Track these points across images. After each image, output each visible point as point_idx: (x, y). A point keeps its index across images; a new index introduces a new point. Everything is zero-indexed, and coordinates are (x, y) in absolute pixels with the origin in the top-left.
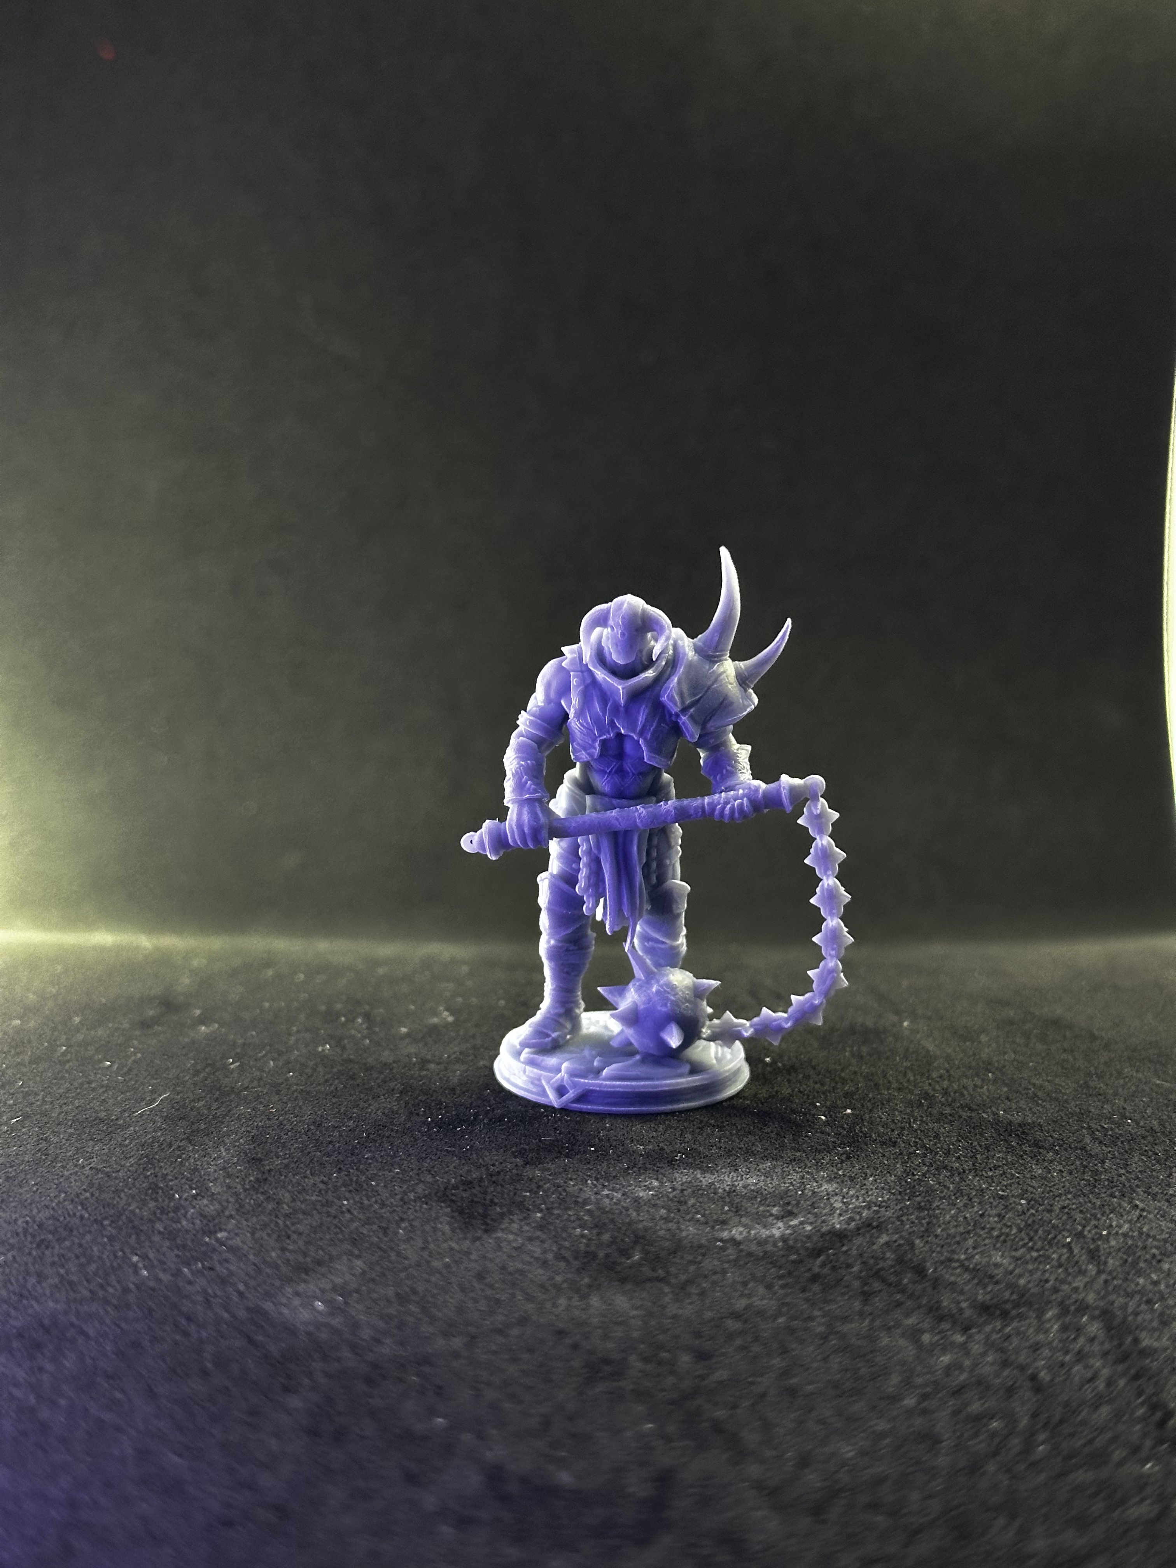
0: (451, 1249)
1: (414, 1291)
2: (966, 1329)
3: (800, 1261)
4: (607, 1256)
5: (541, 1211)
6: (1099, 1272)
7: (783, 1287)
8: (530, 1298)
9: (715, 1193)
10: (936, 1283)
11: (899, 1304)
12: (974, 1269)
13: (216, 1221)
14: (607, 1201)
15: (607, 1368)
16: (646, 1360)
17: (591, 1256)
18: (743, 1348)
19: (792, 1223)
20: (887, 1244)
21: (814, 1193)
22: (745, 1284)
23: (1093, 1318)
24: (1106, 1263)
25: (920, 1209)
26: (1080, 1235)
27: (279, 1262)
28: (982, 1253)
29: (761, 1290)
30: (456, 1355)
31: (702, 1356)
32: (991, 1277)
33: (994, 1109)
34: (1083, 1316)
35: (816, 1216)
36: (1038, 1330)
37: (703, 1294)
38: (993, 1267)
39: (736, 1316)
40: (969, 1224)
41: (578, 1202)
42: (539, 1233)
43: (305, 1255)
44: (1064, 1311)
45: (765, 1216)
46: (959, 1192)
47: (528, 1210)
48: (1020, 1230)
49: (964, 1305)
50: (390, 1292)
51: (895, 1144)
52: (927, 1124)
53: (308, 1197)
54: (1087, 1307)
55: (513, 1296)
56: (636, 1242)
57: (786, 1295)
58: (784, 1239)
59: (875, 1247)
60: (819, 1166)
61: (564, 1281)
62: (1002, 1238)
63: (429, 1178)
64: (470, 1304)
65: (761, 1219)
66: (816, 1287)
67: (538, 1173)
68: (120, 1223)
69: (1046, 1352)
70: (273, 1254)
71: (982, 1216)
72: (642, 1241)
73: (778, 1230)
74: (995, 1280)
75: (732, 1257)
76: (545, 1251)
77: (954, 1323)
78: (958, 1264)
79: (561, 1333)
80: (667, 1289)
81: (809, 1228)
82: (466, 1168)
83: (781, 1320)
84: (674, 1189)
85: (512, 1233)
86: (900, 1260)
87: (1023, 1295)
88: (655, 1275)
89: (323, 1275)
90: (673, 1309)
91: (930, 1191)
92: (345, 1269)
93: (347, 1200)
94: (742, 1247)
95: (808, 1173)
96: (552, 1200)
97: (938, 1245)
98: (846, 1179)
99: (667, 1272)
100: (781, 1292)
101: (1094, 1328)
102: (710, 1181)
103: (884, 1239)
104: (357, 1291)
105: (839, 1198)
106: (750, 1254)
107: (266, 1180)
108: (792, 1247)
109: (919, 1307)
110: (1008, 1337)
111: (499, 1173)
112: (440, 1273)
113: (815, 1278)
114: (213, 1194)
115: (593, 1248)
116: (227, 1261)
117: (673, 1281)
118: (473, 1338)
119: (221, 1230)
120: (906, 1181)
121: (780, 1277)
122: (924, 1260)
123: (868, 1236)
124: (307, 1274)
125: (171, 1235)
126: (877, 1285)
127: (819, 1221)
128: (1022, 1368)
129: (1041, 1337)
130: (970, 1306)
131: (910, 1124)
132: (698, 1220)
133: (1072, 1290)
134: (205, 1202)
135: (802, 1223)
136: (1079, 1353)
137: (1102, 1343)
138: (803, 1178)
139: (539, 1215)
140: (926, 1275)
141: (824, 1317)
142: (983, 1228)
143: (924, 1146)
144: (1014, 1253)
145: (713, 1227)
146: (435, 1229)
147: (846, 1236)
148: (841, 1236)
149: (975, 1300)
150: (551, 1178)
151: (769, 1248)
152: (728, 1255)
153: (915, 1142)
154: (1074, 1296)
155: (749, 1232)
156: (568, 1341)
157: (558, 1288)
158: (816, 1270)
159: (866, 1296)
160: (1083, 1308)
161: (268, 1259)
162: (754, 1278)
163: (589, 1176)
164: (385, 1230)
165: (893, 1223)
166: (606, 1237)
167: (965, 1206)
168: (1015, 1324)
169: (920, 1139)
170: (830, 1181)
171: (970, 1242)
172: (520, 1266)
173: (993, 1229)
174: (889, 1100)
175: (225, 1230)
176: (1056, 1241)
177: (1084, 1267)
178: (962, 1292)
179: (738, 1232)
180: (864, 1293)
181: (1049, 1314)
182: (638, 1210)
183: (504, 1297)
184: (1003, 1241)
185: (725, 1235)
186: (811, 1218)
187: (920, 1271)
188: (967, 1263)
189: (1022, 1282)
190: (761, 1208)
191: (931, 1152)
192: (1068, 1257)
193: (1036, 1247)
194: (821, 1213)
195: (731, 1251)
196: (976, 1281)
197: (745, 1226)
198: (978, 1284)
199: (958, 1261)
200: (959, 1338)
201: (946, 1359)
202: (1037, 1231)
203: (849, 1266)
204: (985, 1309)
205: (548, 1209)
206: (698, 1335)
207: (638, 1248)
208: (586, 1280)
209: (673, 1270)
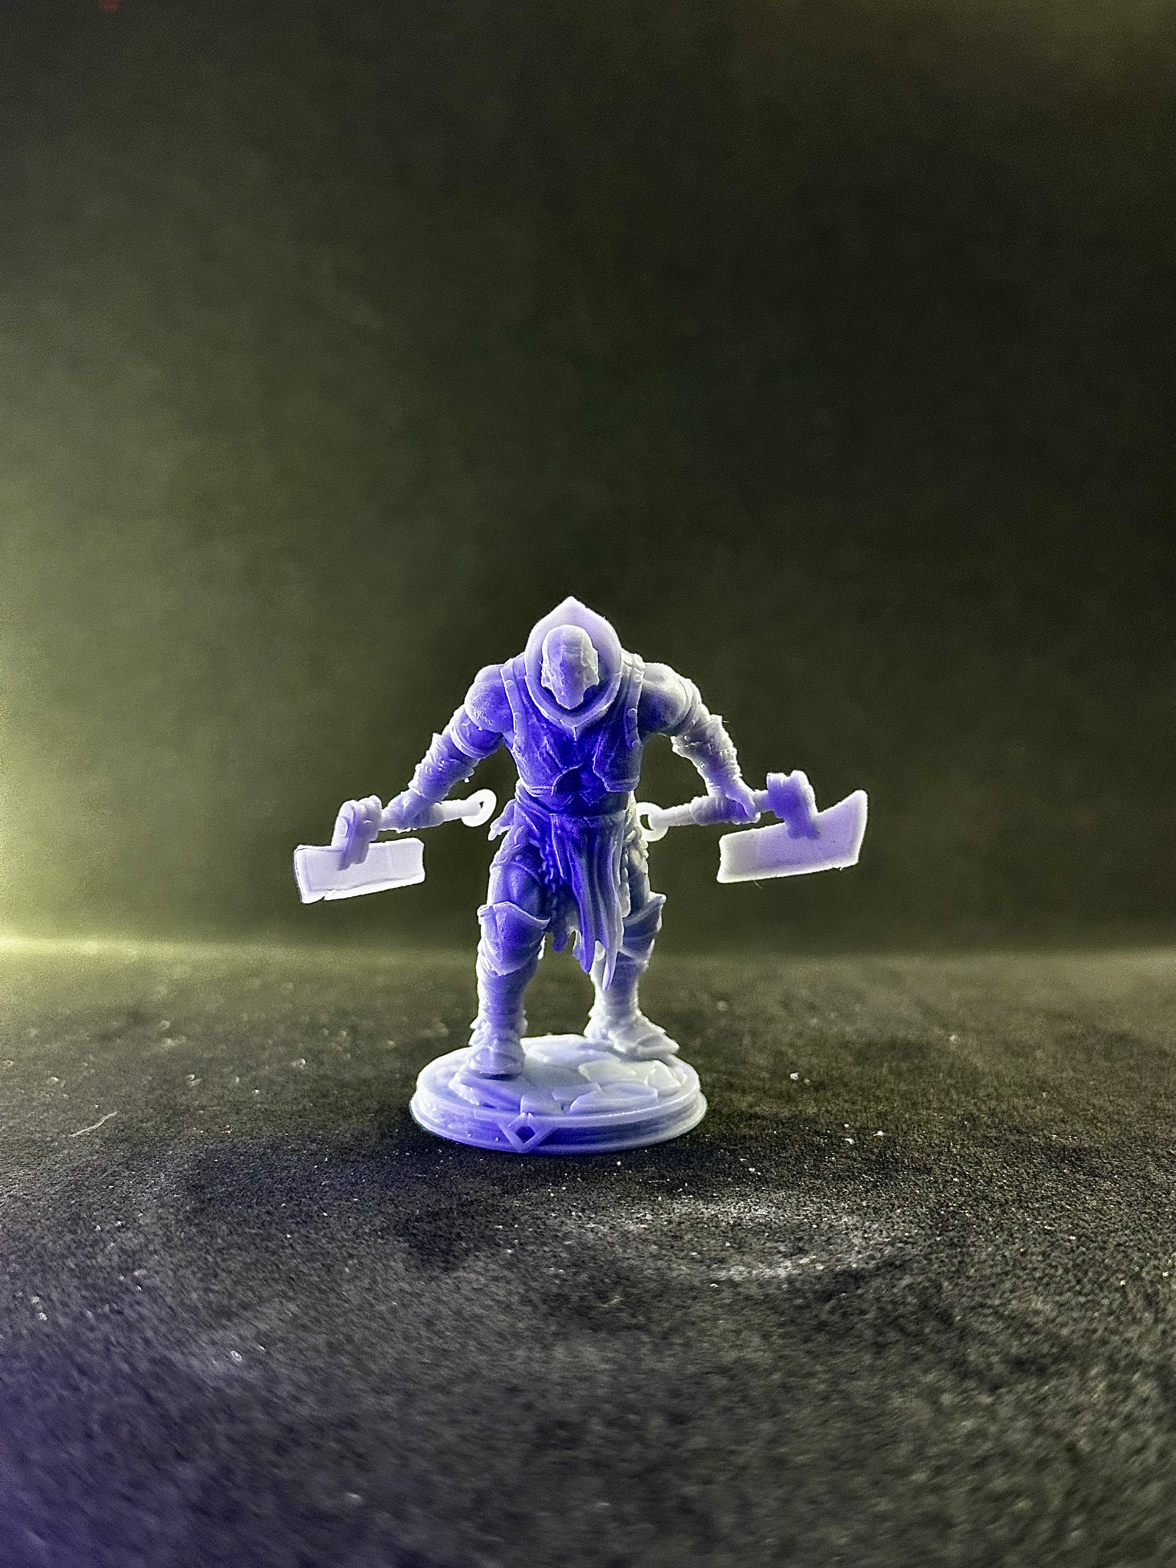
0: (401, 1290)
1: (349, 1340)
2: (994, 1388)
3: (807, 1306)
4: (582, 1299)
5: (513, 1246)
6: (1157, 1321)
7: (783, 1336)
8: (483, 1348)
9: (717, 1227)
10: (964, 1334)
11: (916, 1358)
12: (1009, 1316)
13: (137, 1257)
14: (591, 1235)
15: (563, 1434)
16: (610, 1423)
17: (561, 1298)
18: (727, 1410)
19: (801, 1262)
20: (910, 1287)
21: (831, 1226)
22: (738, 1332)
23: (1146, 1376)
24: (1165, 1310)
25: (952, 1245)
26: (1137, 1277)
27: (200, 1306)
28: (1020, 1298)
29: (756, 1340)
30: (386, 1416)
31: (677, 1419)
32: (1029, 1326)
33: (1046, 1132)
34: (1135, 1373)
35: (831, 1253)
36: (1081, 1389)
37: (687, 1345)
38: (1031, 1315)
39: (723, 1371)
40: (1007, 1264)
41: (557, 1236)
42: (506, 1273)
43: (231, 1296)
44: (1113, 1366)
45: (770, 1254)
46: (999, 1227)
47: (498, 1245)
48: (1067, 1271)
49: (995, 1359)
50: (320, 1340)
51: (929, 1171)
52: (968, 1149)
53: (247, 1230)
54: (1140, 1362)
55: (464, 1346)
56: (616, 1283)
57: (784, 1347)
58: (790, 1280)
59: (895, 1290)
60: (840, 1196)
61: (527, 1329)
62: (1045, 1281)
63: (391, 1209)
64: (412, 1356)
65: (765, 1257)
66: (821, 1338)
67: (517, 1203)
68: (28, 1259)
69: (1088, 1417)
70: (194, 1296)
71: (1023, 1254)
72: (624, 1281)
73: (784, 1269)
74: (1032, 1329)
75: (727, 1301)
76: (510, 1293)
77: (981, 1381)
78: (991, 1311)
79: (514, 1390)
80: (645, 1338)
81: (820, 1267)
82: (435, 1197)
83: (776, 1376)
84: (670, 1222)
85: (475, 1272)
86: (924, 1306)
87: (1064, 1348)
88: (634, 1321)
89: (248, 1321)
90: (650, 1362)
91: (966, 1225)
92: (274, 1314)
93: (291, 1233)
94: (741, 1289)
95: (827, 1204)
96: (527, 1233)
97: (968, 1289)
98: (871, 1211)
99: (649, 1319)
100: (781, 1342)
101: (1147, 1388)
102: (713, 1212)
103: (907, 1280)
104: (283, 1340)
105: (860, 1234)
106: (748, 1298)
107: (203, 1210)
108: (798, 1290)
109: (942, 1361)
110: (1043, 1399)
111: (472, 1202)
112: (383, 1319)
113: (822, 1326)
114: (140, 1226)
115: (566, 1290)
116: (139, 1303)
117: (654, 1328)
118: (409, 1395)
119: (140, 1267)
120: (939, 1214)
121: (781, 1325)
122: (952, 1306)
123: (888, 1276)
124: (229, 1320)
125: (81, 1273)
126: (892, 1335)
127: (833, 1260)
128: (1058, 1435)
129: (1083, 1398)
130: (1002, 1361)
131: (948, 1149)
132: (693, 1258)
133: (1123, 1342)
134: (130, 1235)
135: (813, 1262)
136: (1127, 1417)
137: (1155, 1406)
138: (820, 1209)
139: (509, 1251)
140: (951, 1325)
141: (826, 1372)
142: (1024, 1269)
143: (962, 1174)
144: (1057, 1298)
145: (709, 1267)
146: (387, 1267)
147: (863, 1277)
148: (857, 1277)
149: (1008, 1353)
150: (529, 1208)
151: (771, 1291)
152: (722, 1299)
153: (953, 1169)
154: (1126, 1350)
155: (749, 1272)
156: (521, 1400)
157: (517, 1335)
158: (824, 1317)
159: (879, 1348)
160: (1135, 1364)
161: (187, 1302)
162: (750, 1327)
163: (574, 1206)
164: (328, 1268)
165: (919, 1262)
166: (584, 1277)
167: (1005, 1242)
168: (1054, 1382)
169: (959, 1165)
170: (851, 1213)
171: (1008, 1285)
172: (478, 1311)
173: (1035, 1269)
174: (928, 1121)
175: (145, 1268)
176: (1108, 1284)
177: (1138, 1316)
178: (993, 1344)
179: (737, 1272)
180: (876, 1344)
181: (1094, 1372)
182: (625, 1246)
183: (454, 1346)
184: (1044, 1284)
185: (723, 1275)
186: (825, 1257)
187: (945, 1318)
188: (1001, 1309)
189: (1065, 1332)
190: (768, 1245)
191: (970, 1181)
192: (1121, 1303)
193: (1085, 1291)
194: (836, 1250)
195: (727, 1296)
196: (1010, 1331)
197: (747, 1265)
198: (1012, 1335)
199: (990, 1307)
200: (986, 1400)
201: (968, 1424)
202: (1086, 1273)
203: (863, 1312)
204: (1019, 1365)
205: (521, 1244)
206: (675, 1393)
207: (620, 1289)
208: (553, 1328)
209: (656, 1316)
